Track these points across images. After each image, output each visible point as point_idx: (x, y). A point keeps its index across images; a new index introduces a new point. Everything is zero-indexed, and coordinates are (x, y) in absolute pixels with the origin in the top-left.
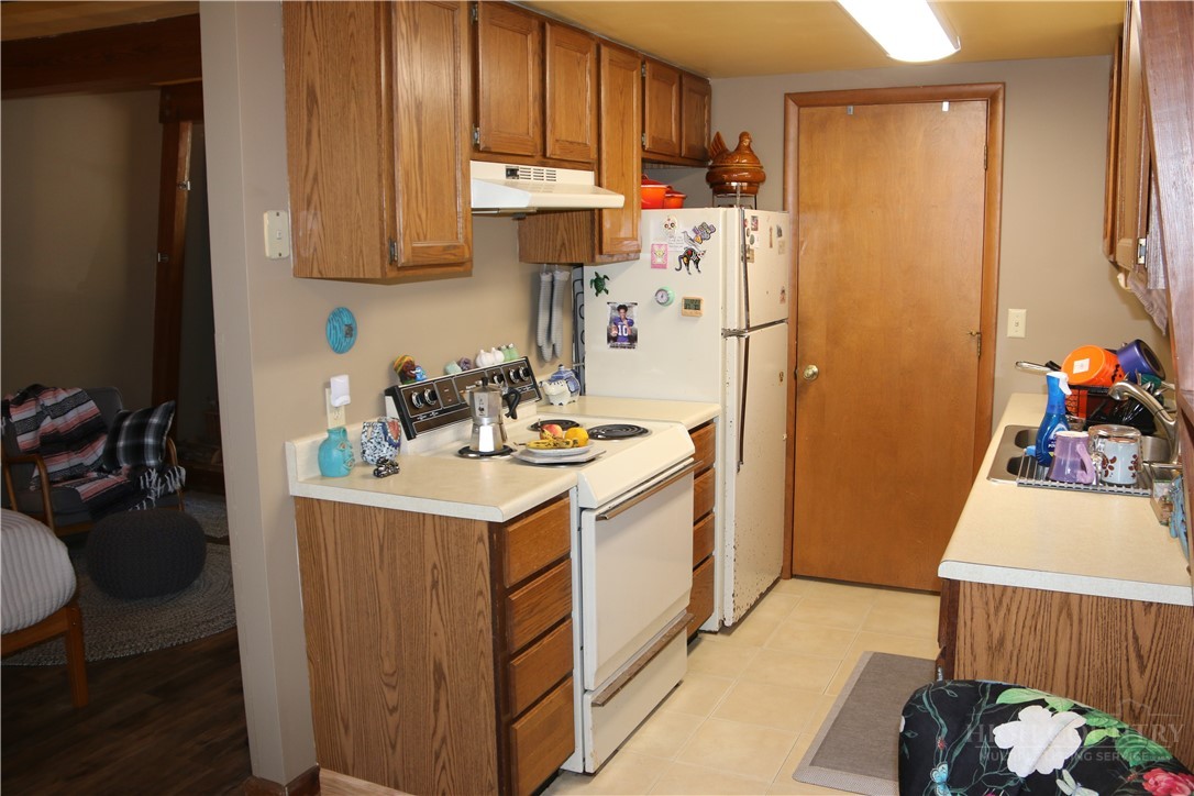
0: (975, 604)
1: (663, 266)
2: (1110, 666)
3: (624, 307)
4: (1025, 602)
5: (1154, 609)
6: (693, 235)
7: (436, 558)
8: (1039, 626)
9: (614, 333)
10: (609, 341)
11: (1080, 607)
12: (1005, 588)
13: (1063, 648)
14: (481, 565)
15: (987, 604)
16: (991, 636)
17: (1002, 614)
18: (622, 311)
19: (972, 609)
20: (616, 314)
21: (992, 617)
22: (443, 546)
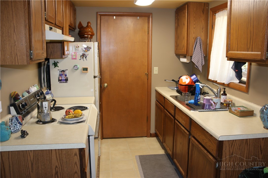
0: (227, 146)
1: (76, 59)
2: (255, 154)
3: (64, 71)
4: (238, 143)
5: (264, 139)
6: (84, 50)
7: (57, 164)
8: (241, 148)
9: (60, 79)
10: (59, 81)
11: (250, 141)
12: (233, 140)
13: (245, 152)
14: (76, 163)
15: (229, 145)
16: (230, 153)
17: (233, 147)
18: (63, 72)
19: (226, 147)
20: (61, 73)
21: (230, 148)
22: (60, 159)
